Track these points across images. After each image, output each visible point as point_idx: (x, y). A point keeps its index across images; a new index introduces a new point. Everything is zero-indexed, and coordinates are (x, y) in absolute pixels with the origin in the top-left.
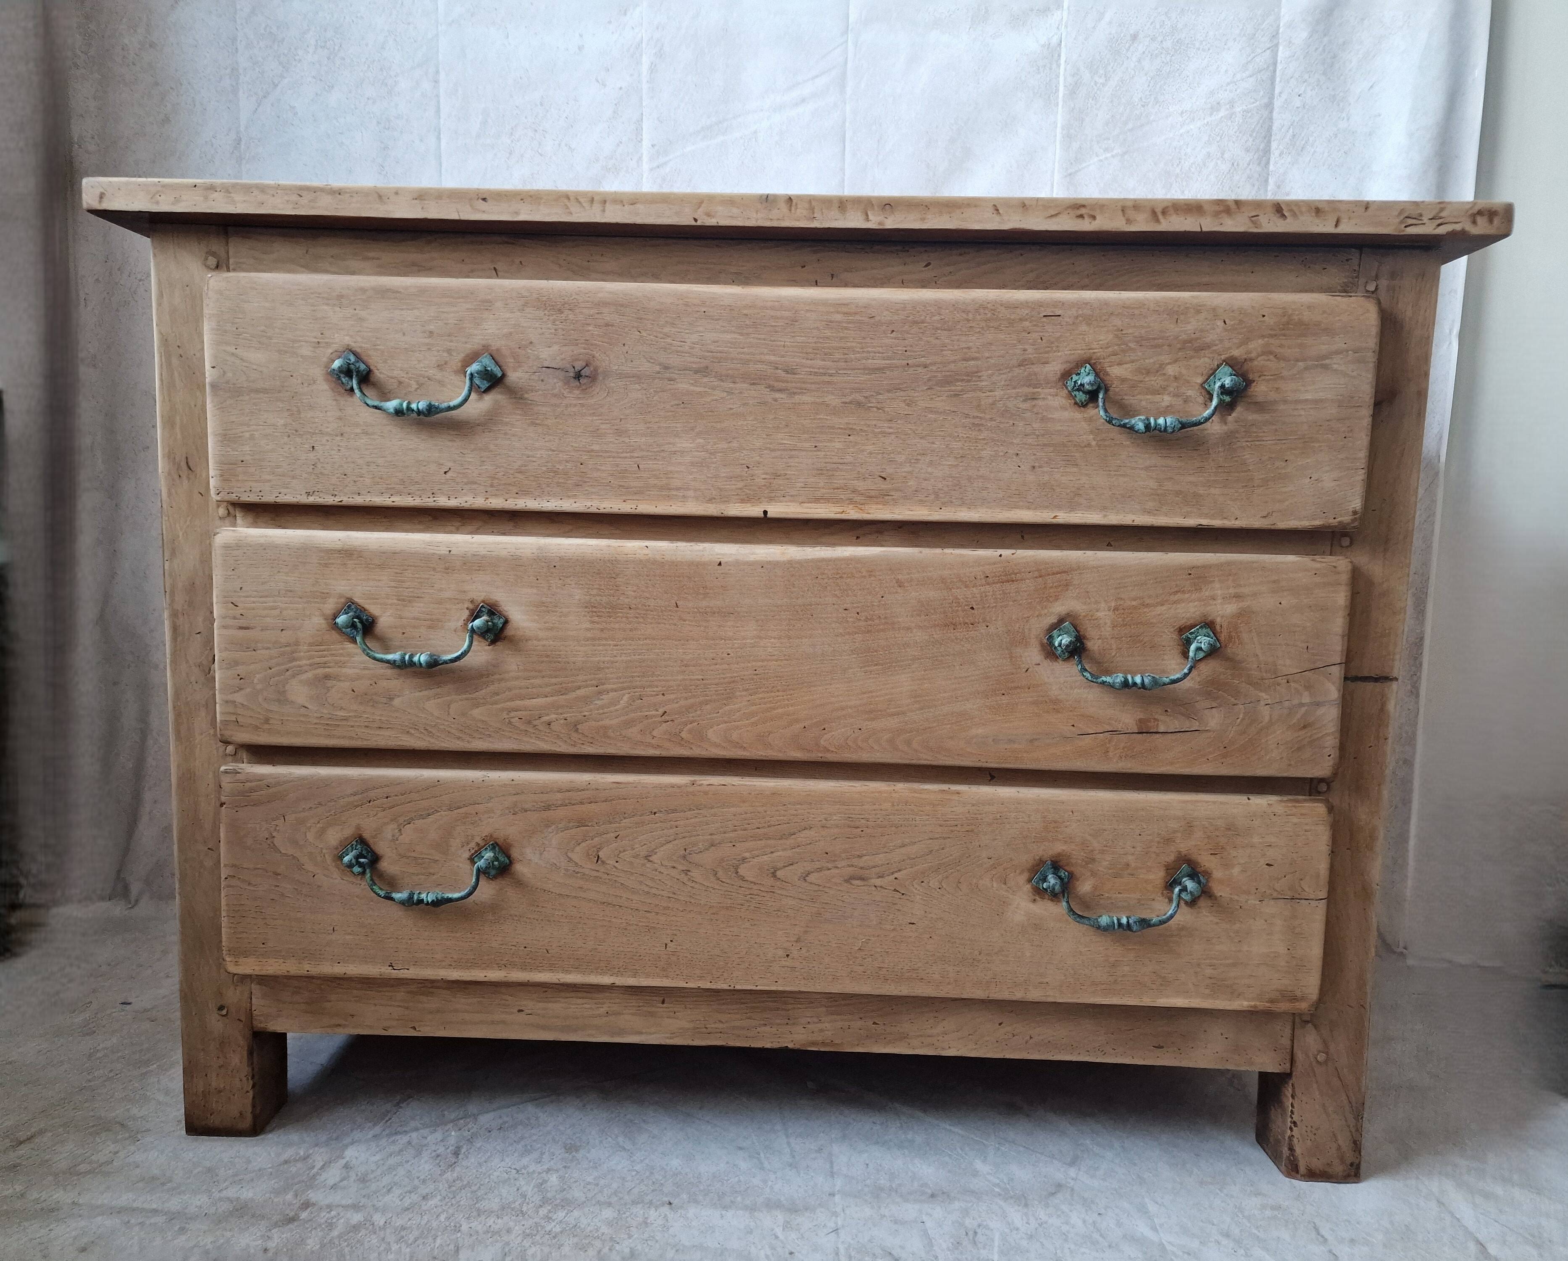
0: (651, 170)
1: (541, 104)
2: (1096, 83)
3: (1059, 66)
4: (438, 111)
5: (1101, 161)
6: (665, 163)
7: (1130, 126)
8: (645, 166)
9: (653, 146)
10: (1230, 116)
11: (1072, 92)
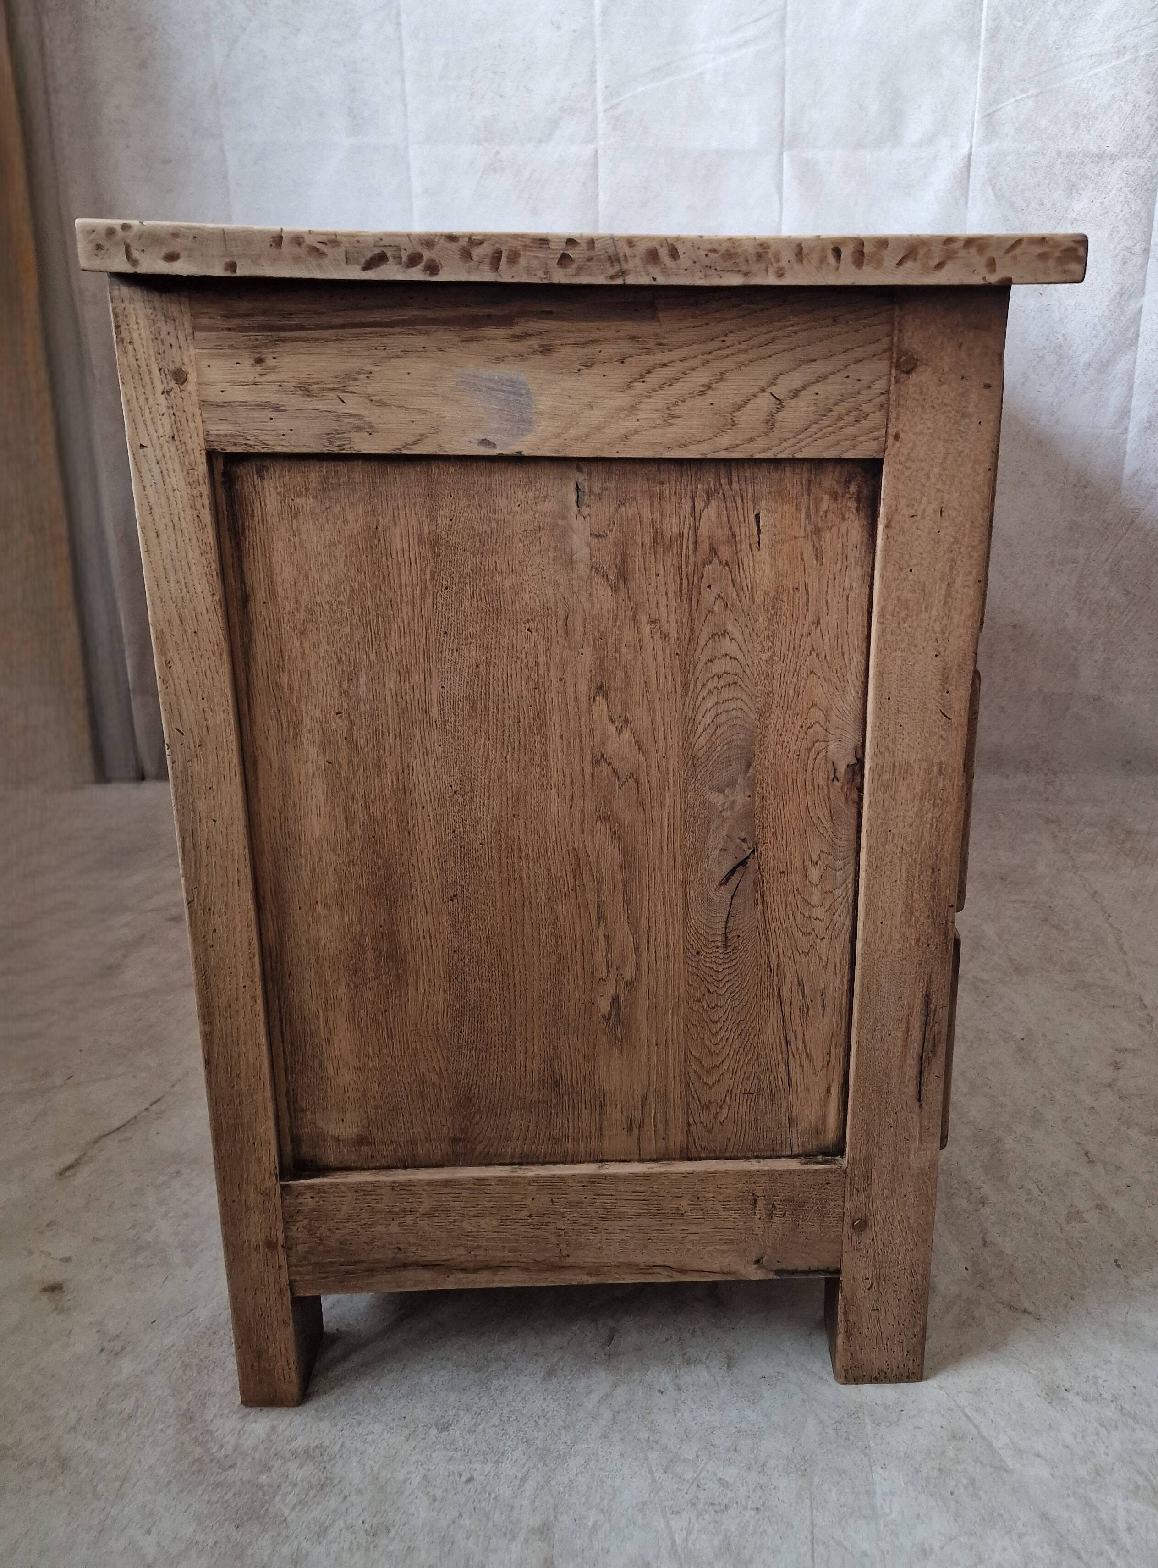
0: (606, 111)
1: (500, 47)
2: (1015, 27)
3: (981, 10)
4: (401, 53)
5: (1017, 101)
6: (618, 104)
7: (1045, 67)
8: (600, 107)
9: (607, 87)
10: (1134, 60)
11: (993, 36)
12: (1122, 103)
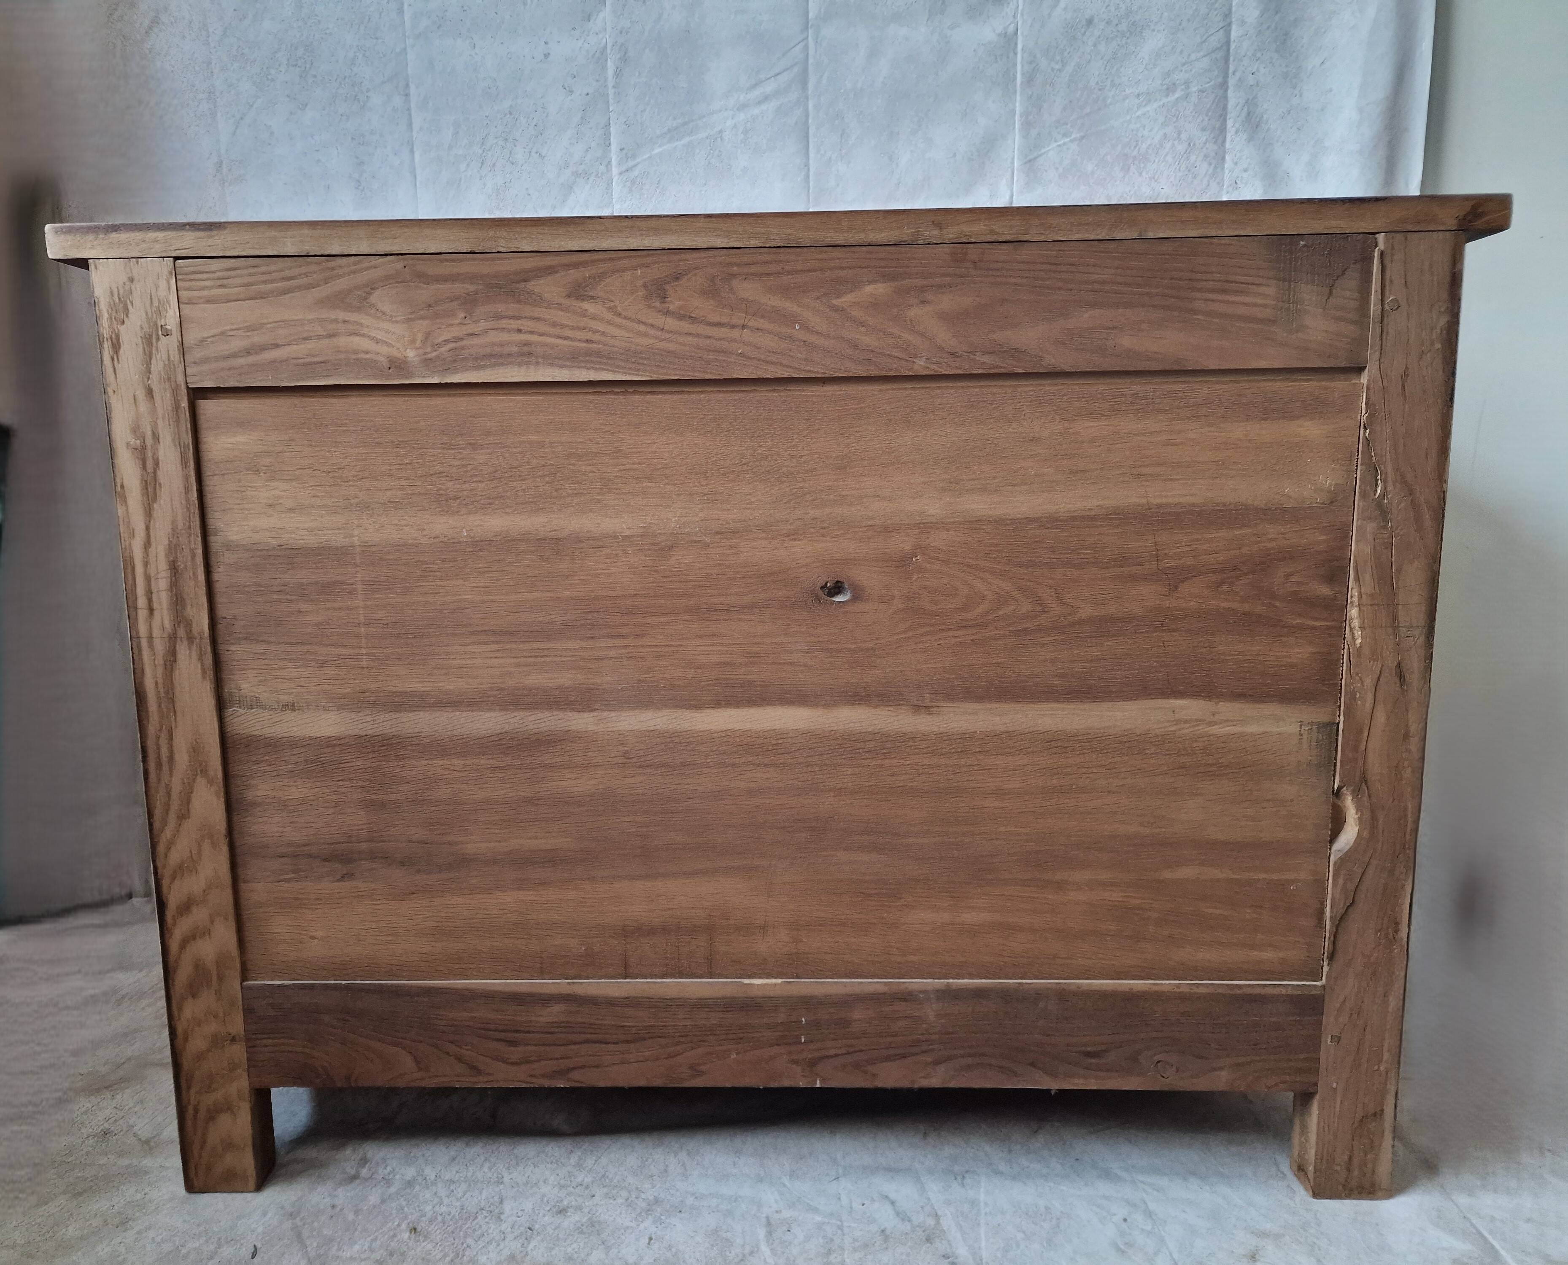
0: (621, 174)
1: (511, 113)
2: (1053, 70)
3: (1016, 54)
4: (410, 125)
5: (1059, 146)
6: (635, 166)
7: (1088, 110)
8: (615, 171)
9: (622, 150)
10: (1187, 96)
11: (1029, 80)
12: (1176, 142)
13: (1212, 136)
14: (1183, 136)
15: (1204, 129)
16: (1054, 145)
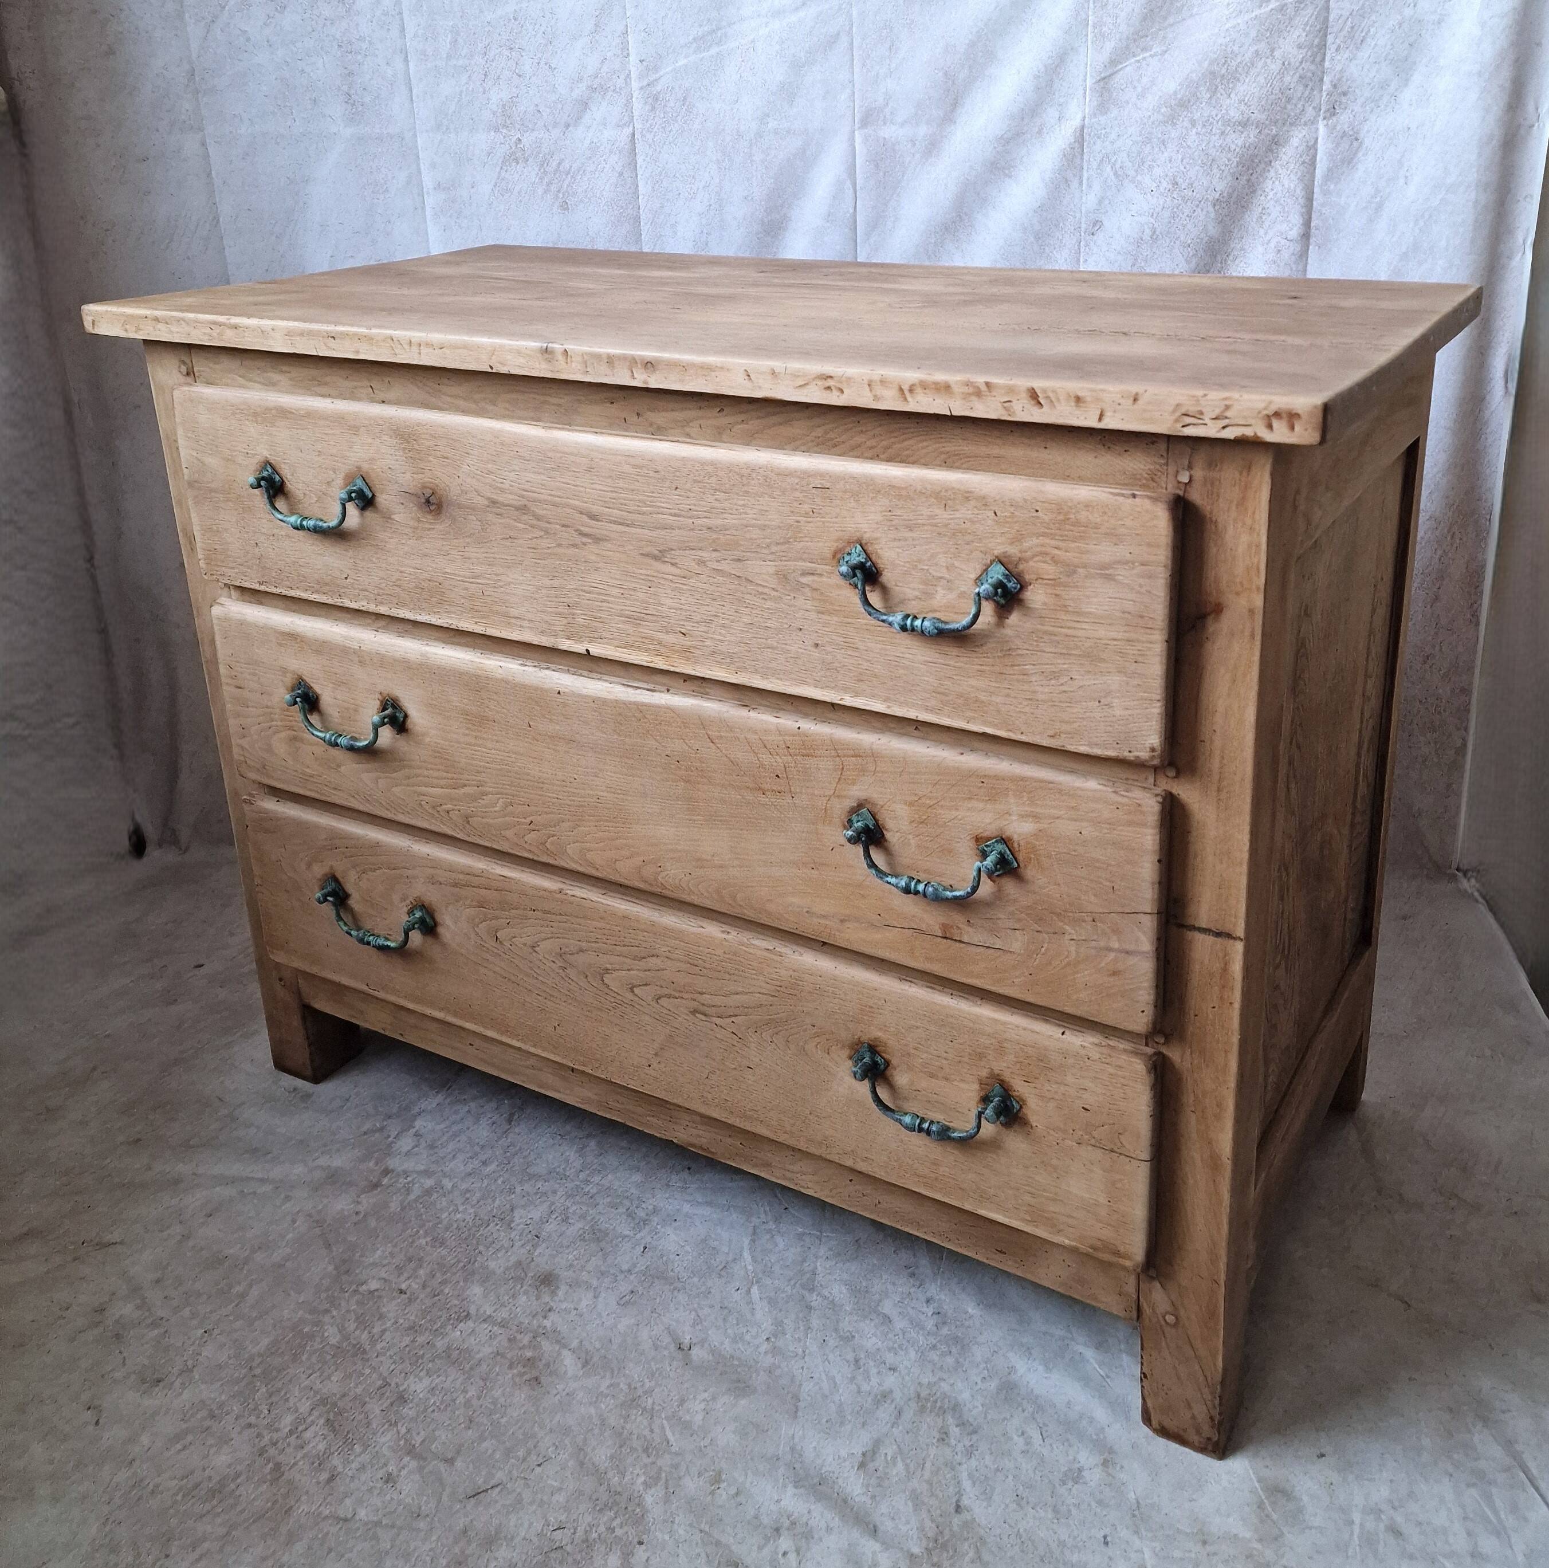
0: (642, 88)
5: (1138, 61)
6: (655, 81)
8: (635, 85)
9: (641, 61)
13: (1309, 54)
14: (1277, 54)
15: (1300, 47)
16: (1133, 60)
